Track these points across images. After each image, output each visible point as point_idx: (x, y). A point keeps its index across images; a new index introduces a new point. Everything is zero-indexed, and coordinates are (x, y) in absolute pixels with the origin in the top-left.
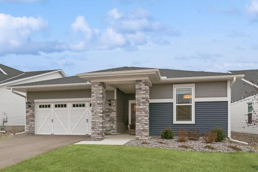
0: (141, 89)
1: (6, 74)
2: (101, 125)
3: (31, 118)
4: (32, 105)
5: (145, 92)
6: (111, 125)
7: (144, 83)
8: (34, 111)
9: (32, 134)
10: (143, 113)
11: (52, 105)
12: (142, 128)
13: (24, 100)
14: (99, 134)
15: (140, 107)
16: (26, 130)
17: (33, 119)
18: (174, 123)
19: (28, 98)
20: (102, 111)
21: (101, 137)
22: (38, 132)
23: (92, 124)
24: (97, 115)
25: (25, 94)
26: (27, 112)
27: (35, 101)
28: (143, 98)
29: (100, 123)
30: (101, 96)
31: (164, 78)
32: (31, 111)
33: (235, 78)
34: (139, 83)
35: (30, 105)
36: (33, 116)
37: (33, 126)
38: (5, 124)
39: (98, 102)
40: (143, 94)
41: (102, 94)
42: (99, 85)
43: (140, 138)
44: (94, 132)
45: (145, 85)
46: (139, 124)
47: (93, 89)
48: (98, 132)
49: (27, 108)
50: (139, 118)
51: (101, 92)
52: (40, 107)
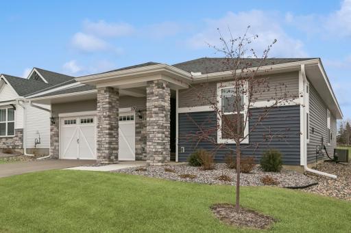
0: (152, 93)
1: (46, 82)
2: (107, 146)
3: (55, 137)
4: (56, 121)
5: (158, 97)
6: (143, 146)
7: (157, 84)
8: (58, 128)
9: (56, 158)
10: (156, 127)
11: (78, 121)
12: (154, 150)
13: (49, 115)
14: (105, 158)
15: (152, 119)
16: (51, 154)
17: (56, 138)
18: (218, 142)
19: (53, 112)
20: (108, 126)
21: (107, 162)
22: (63, 156)
23: (99, 144)
24: (104, 131)
25: (49, 107)
26: (51, 130)
27: (60, 115)
28: (156, 107)
29: (107, 143)
30: (107, 106)
31: (197, 75)
32: (55, 129)
33: (303, 67)
34: (151, 85)
35: (54, 121)
36: (57, 135)
37: (57, 148)
38: (38, 146)
39: (104, 114)
40: (155, 100)
41: (110, 103)
42: (105, 91)
43: (151, 164)
44: (100, 155)
45: (159, 88)
46: (151, 143)
47: (100, 97)
48: (103, 155)
49: (51, 125)
50: (151, 136)
51: (107, 100)
52: (66, 123)
